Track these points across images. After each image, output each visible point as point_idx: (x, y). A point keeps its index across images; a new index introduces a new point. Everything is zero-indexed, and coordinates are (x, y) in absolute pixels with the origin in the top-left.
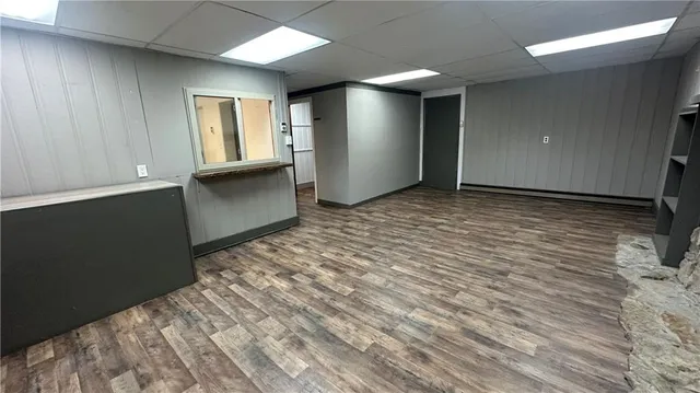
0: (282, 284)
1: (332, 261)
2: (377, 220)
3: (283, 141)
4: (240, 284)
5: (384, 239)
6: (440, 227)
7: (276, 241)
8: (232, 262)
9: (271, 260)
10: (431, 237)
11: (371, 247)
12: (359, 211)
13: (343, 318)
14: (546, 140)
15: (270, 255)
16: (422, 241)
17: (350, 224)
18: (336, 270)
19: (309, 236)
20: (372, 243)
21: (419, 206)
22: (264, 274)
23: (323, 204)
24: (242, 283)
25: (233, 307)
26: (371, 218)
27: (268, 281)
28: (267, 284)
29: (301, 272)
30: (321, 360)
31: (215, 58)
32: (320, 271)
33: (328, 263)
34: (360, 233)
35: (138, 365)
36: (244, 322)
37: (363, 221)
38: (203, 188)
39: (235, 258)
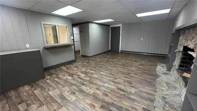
0: (70, 78)
1: (84, 71)
2: (97, 60)
3: (71, 38)
4: (57, 78)
5: (99, 65)
6: (114, 62)
7: (68, 66)
8: (56, 72)
9: (67, 71)
10: (111, 65)
11: (95, 67)
12: (92, 58)
13: (86, 86)
14: (142, 39)
15: (67, 70)
16: (109, 66)
17: (90, 61)
18: (85, 74)
19: (78, 65)
20: (96, 66)
21: (109, 57)
22: (65, 75)
23: (83, 56)
24: (58, 78)
25: (55, 84)
26: (95, 60)
27: (66, 77)
28: (66, 78)
29: (75, 74)
30: (80, 97)
31: (50, 13)
32: (81, 74)
33: (83, 72)
34: (92, 64)
35: (27, 101)
36: (58, 88)
37: (93, 60)
38: (47, 51)
39: (56, 71)
